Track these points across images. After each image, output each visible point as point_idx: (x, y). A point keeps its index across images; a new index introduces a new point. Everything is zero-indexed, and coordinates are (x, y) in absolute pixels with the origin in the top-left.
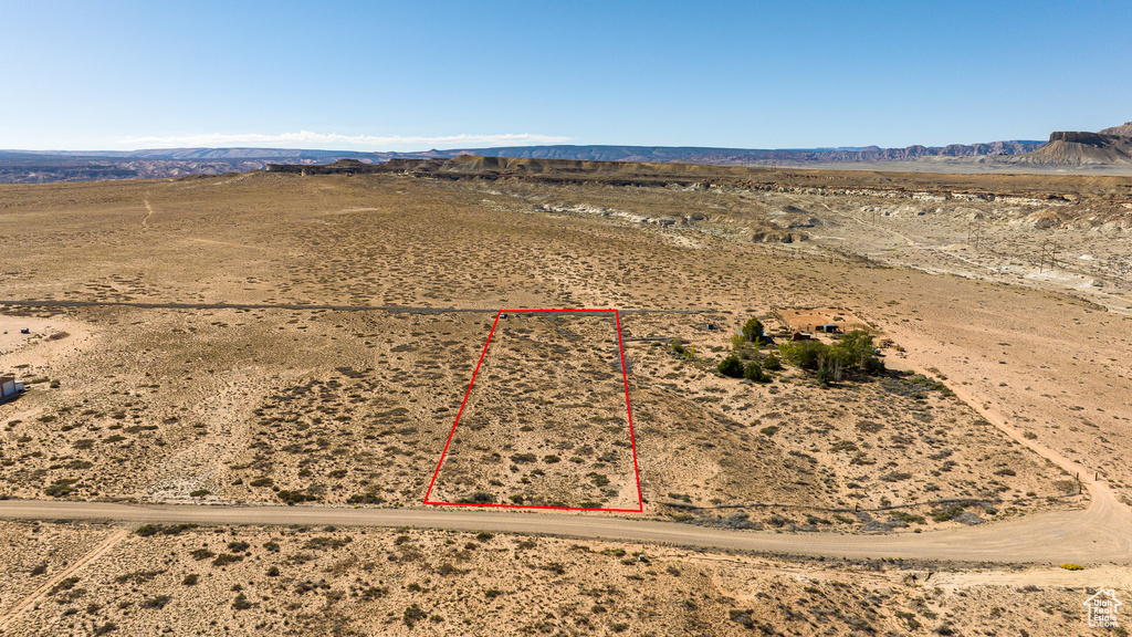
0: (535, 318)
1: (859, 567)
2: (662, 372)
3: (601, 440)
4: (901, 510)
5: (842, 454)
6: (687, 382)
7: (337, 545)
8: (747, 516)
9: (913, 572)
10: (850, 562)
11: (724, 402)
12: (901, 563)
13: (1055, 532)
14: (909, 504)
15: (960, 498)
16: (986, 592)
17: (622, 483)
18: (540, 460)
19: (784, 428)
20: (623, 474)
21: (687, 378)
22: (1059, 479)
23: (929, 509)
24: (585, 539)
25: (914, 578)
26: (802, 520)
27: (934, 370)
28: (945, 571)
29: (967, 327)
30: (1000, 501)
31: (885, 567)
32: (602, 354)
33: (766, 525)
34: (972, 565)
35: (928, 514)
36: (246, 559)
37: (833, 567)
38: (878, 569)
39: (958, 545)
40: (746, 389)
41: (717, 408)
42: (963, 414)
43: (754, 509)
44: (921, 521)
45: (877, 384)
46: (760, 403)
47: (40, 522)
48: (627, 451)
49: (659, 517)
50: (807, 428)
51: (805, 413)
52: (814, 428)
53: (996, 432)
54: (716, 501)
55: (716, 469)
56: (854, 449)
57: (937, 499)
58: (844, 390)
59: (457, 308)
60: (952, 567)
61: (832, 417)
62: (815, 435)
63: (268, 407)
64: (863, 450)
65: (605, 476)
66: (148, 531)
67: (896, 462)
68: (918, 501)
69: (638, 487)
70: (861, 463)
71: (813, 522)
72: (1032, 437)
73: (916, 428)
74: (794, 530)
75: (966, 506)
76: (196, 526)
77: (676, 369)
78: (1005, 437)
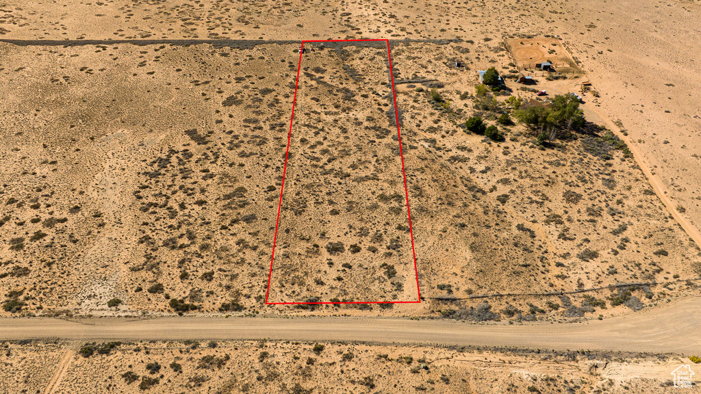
0: (326, 50)
1: (563, 357)
2: (425, 125)
3: (388, 224)
4: (590, 293)
5: (552, 226)
6: (443, 137)
7: (221, 363)
8: (490, 307)
9: (596, 362)
10: (557, 354)
11: (470, 164)
12: (588, 354)
13: (688, 320)
14: (596, 287)
15: (629, 282)
16: (641, 385)
17: (405, 274)
18: (346, 248)
19: (512, 196)
20: (406, 264)
21: (443, 133)
22: (696, 261)
23: (608, 293)
24: (385, 345)
25: (596, 367)
26: (526, 309)
27: (619, 124)
28: (615, 360)
29: (645, 61)
30: (655, 284)
31: (578, 357)
32: (380, 99)
33: (502, 315)
34: (634, 355)
35: (608, 298)
36: (162, 382)
37: (546, 359)
38: (574, 359)
39: (626, 334)
40: (487, 149)
41: (465, 172)
42: (637, 180)
43: (494, 298)
44: (602, 305)
45: (579, 142)
46: (496, 166)
47: (8, 343)
48: (406, 235)
49: (432, 315)
50: (529, 198)
51: (527, 180)
52: (534, 198)
53: (658, 205)
54: (470, 292)
55: (468, 254)
56: (561, 223)
57: (614, 284)
58: (555, 151)
59: (266, 39)
60: (621, 357)
61: (547, 185)
62: (534, 205)
63: (144, 187)
64: (567, 224)
65: (393, 266)
66: (87, 352)
67: (589, 238)
68: (602, 285)
69: (417, 279)
70: (565, 239)
71: (534, 310)
72: (682, 210)
73: (603, 197)
74: (521, 319)
75: (633, 290)
76: (119, 344)
77: (436, 122)
78: (664, 211)
